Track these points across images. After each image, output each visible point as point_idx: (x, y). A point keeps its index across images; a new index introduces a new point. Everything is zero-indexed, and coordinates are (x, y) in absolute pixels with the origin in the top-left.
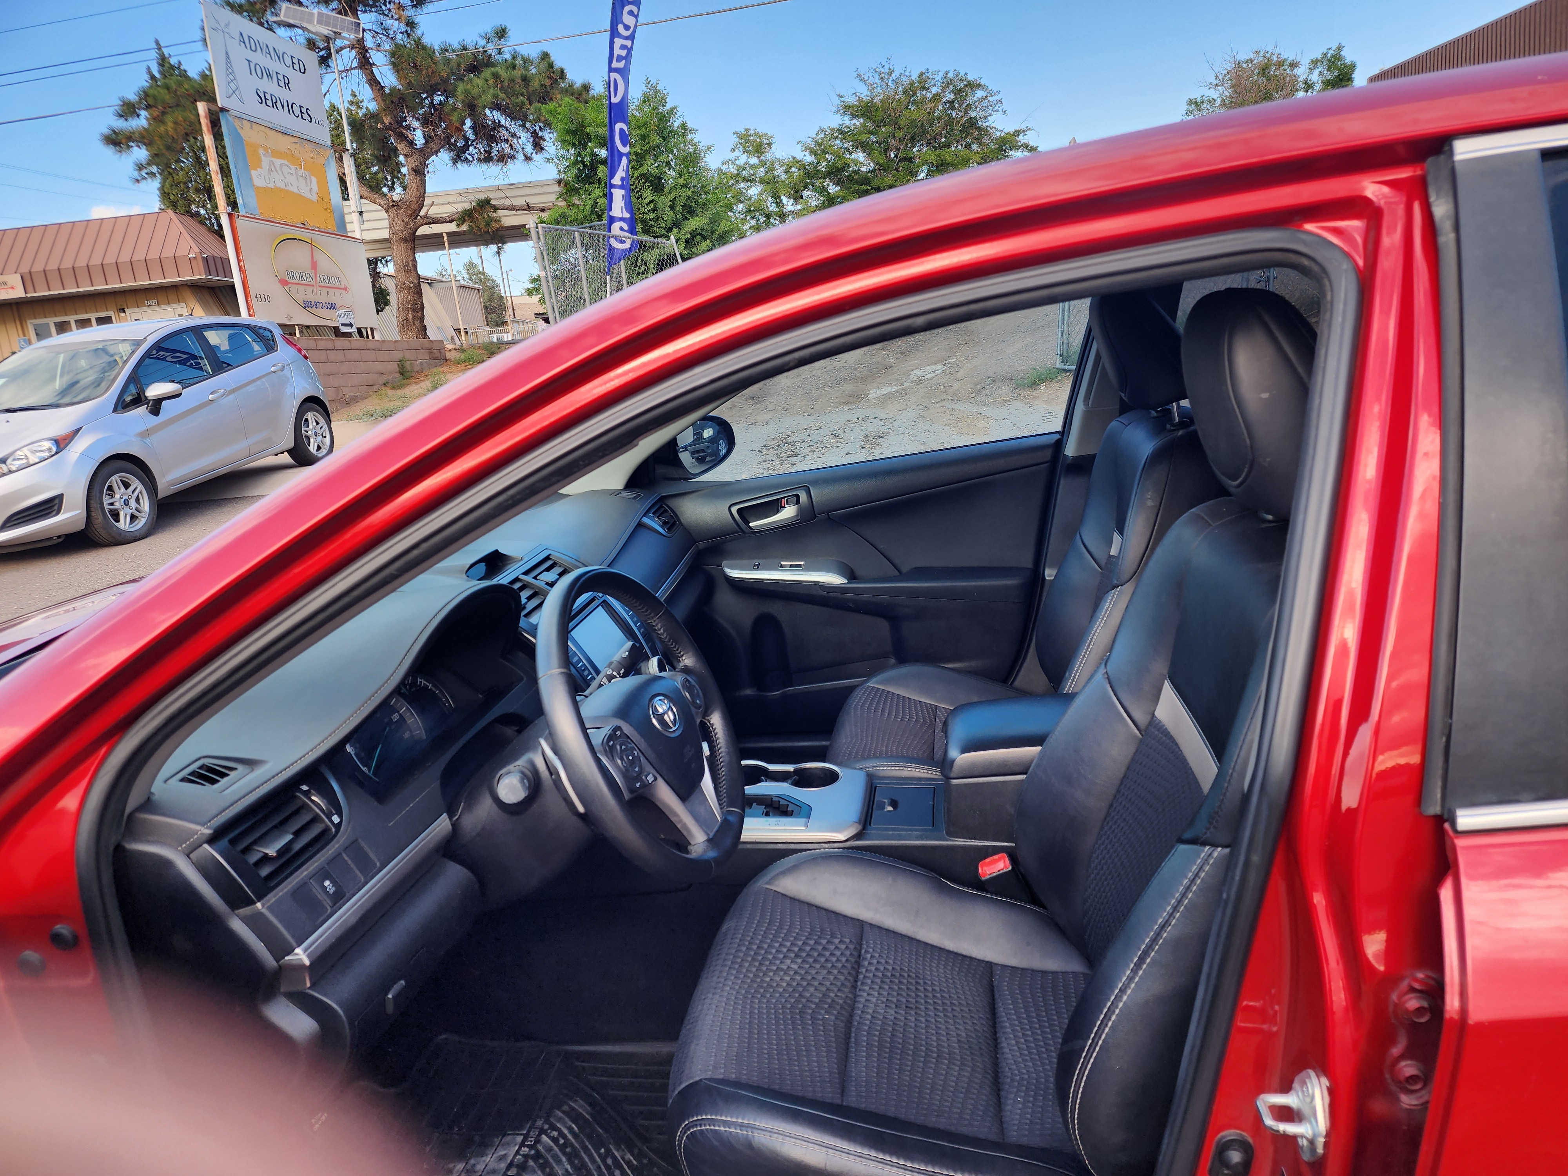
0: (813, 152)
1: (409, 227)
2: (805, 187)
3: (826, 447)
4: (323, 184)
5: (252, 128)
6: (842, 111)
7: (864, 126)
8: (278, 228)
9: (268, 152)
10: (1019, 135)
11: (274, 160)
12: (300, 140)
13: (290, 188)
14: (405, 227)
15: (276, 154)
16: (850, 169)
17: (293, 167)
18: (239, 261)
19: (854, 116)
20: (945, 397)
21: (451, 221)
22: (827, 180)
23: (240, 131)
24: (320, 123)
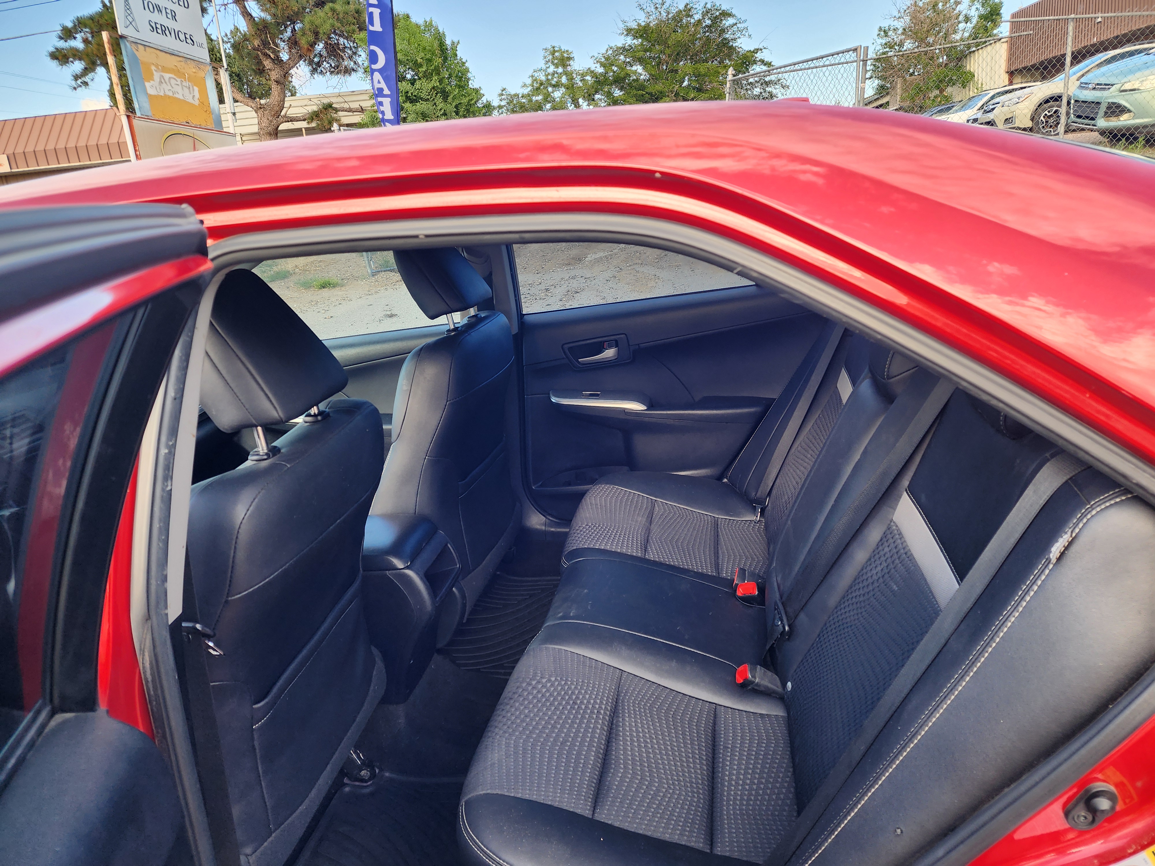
0: (602, 65)
1: (273, 124)
2: (596, 92)
3: (536, 299)
4: (203, 92)
5: (145, 50)
6: (625, 33)
7: (642, 44)
8: (167, 126)
9: (158, 68)
10: (757, 52)
11: (164, 74)
12: (184, 59)
13: (177, 96)
14: (270, 124)
15: (165, 69)
16: (631, 78)
17: (179, 80)
18: (136, 151)
19: (635, 37)
20: (637, 261)
21: (304, 120)
22: (614, 86)
23: (136, 52)
24: (201, 46)
